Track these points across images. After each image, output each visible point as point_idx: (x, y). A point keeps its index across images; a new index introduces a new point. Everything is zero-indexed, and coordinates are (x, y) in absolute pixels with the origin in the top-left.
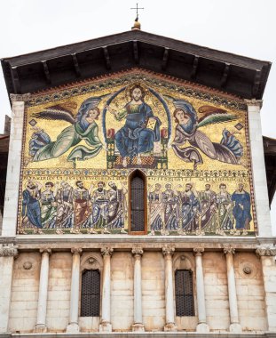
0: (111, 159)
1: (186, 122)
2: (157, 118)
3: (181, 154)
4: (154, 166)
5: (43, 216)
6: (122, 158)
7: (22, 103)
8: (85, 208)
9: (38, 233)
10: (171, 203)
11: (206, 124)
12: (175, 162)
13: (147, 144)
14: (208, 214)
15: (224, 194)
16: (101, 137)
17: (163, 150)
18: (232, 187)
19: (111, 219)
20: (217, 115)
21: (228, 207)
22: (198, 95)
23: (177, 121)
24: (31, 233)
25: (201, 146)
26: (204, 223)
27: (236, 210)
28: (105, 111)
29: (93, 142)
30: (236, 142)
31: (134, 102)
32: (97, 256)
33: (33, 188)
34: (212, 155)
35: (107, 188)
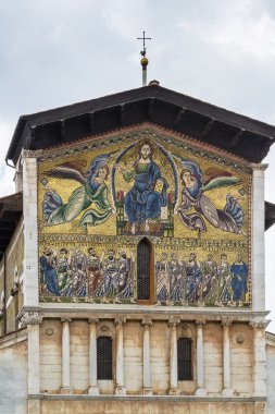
0: (121, 225)
1: (191, 185)
2: (164, 180)
3: (187, 221)
4: (160, 234)
5: (60, 284)
6: (131, 225)
7: (34, 160)
8: (97, 277)
9: (56, 301)
10: (177, 273)
11: (211, 188)
12: (181, 229)
13: (154, 209)
14: (209, 286)
15: (224, 265)
16: (110, 200)
17: (170, 217)
18: (232, 257)
19: (122, 288)
20: (223, 178)
21: (227, 279)
22: (207, 155)
23: (184, 183)
24: (50, 301)
25: (206, 212)
26: (205, 294)
27: (235, 280)
28: (114, 170)
29: (103, 206)
30: (239, 209)
31: (142, 161)
32: (110, 325)
33: (49, 254)
34: (216, 223)
35: (117, 256)
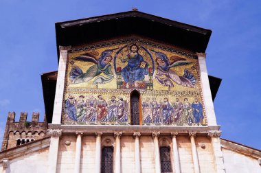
0: (120, 84)
1: (163, 65)
2: (146, 62)
3: (161, 82)
4: (145, 88)
5: (78, 115)
7: (66, 51)
8: (103, 110)
9: (74, 124)
10: (156, 108)
11: (174, 66)
12: (157, 86)
13: (140, 76)
14: (178, 115)
15: (187, 104)
16: (113, 71)
17: (150, 80)
18: (191, 100)
19: (119, 117)
20: (181, 61)
21: (189, 111)
22: (170, 50)
23: (158, 64)
24: (70, 124)
25: (172, 78)
26: (176, 120)
27: (195, 112)
28: (115, 58)
29: (108, 74)
31: (132, 53)
32: (112, 139)
33: (72, 98)
34: (179, 83)
35: (117, 99)
